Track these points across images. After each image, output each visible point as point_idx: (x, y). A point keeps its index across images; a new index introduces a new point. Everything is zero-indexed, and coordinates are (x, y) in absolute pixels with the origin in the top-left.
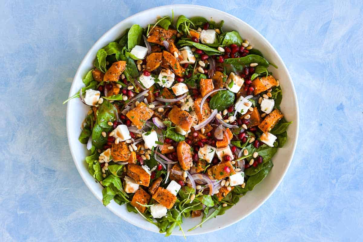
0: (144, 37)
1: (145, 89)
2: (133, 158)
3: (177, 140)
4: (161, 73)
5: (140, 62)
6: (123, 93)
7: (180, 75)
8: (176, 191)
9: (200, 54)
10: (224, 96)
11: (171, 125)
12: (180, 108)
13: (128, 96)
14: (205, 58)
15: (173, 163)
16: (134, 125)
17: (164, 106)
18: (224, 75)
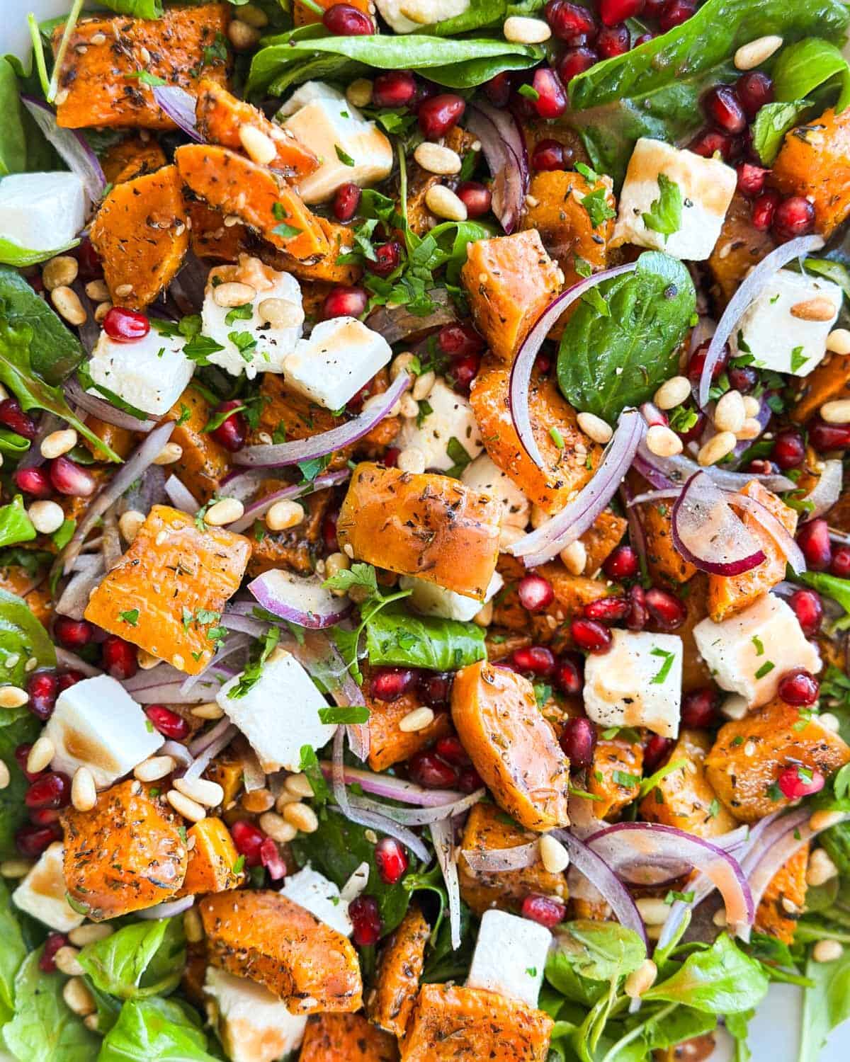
0: (35, 109)
1: (148, 425)
2: (214, 860)
3: (444, 659)
4: (208, 296)
5: (59, 269)
6: (21, 491)
7: (327, 271)
8: (534, 973)
9: (407, 104)
10: (631, 299)
11: (376, 586)
12: (396, 466)
13: (64, 499)
14: (444, 115)
15: (463, 804)
16: (154, 658)
17: (296, 491)
18: (586, 179)
